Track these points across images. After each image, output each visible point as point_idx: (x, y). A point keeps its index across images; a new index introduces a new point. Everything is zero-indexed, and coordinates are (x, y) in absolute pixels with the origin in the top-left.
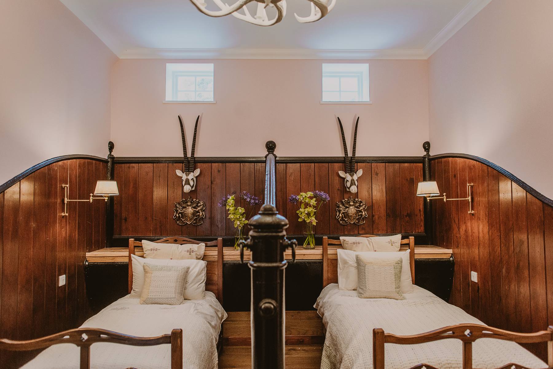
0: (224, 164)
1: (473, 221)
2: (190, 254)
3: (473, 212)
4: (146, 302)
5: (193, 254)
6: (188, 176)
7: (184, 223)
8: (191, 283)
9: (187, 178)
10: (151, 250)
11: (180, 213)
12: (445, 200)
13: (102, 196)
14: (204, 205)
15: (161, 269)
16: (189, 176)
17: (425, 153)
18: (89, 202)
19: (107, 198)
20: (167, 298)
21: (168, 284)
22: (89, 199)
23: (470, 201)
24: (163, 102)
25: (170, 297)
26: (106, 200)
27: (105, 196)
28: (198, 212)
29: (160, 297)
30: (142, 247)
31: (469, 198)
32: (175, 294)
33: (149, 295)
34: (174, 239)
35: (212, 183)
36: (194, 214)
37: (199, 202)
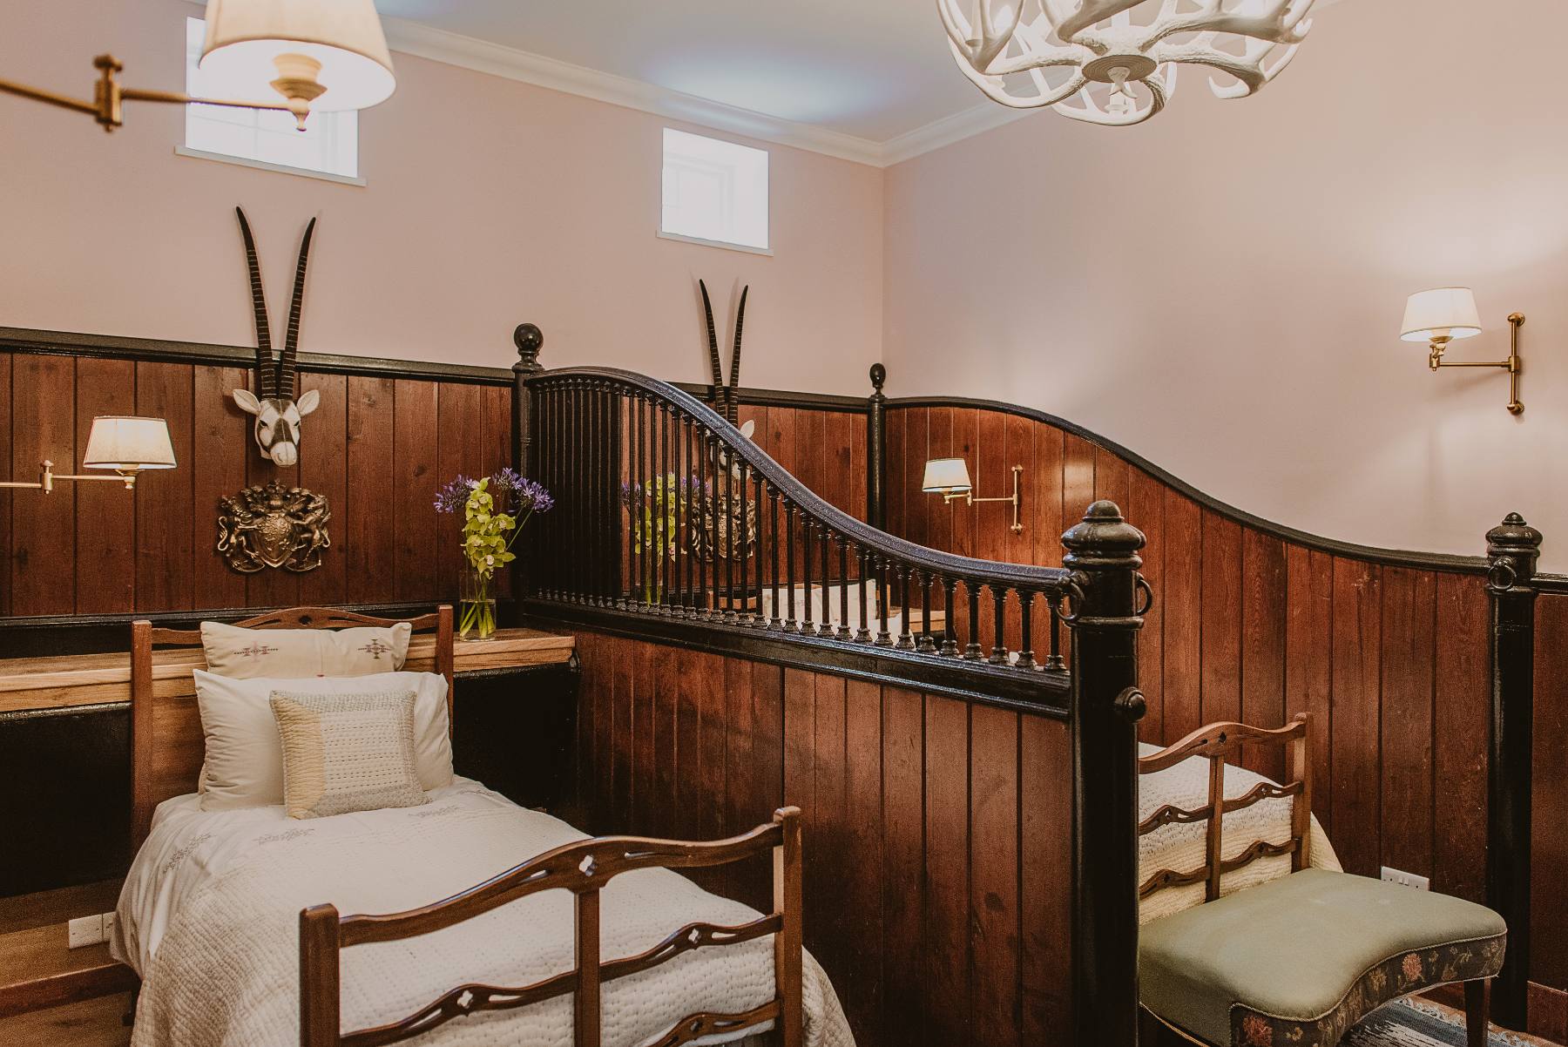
0: (389, 382)
1: (1019, 547)
2: (377, 658)
3: (1020, 527)
4: (316, 811)
5: (386, 656)
6: (284, 411)
7: (257, 566)
8: (422, 741)
9: (280, 420)
10: (246, 652)
11: (244, 533)
12: (969, 501)
13: (113, 472)
14: (327, 506)
15: (342, 705)
16: (287, 412)
17: (874, 391)
18: (42, 489)
19: (132, 479)
20: (386, 790)
21: (381, 747)
22: (42, 480)
23: (1015, 503)
24: (178, 152)
25: (393, 784)
26: (129, 487)
27: (126, 473)
28: (306, 529)
29: (365, 787)
30: (201, 646)
31: (1015, 498)
32: (407, 773)
33: (326, 786)
34: (301, 615)
35: (348, 438)
36: (295, 534)
37: (310, 499)
